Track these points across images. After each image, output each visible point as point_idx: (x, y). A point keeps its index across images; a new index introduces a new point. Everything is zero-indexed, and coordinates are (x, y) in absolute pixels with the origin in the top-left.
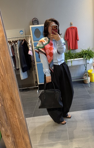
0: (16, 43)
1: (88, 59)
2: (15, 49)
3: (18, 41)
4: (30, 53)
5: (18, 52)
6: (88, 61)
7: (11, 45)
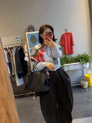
0: (12, 50)
1: (85, 63)
2: (11, 55)
3: (14, 47)
4: (26, 59)
5: (14, 58)
6: (84, 66)
7: (7, 52)
